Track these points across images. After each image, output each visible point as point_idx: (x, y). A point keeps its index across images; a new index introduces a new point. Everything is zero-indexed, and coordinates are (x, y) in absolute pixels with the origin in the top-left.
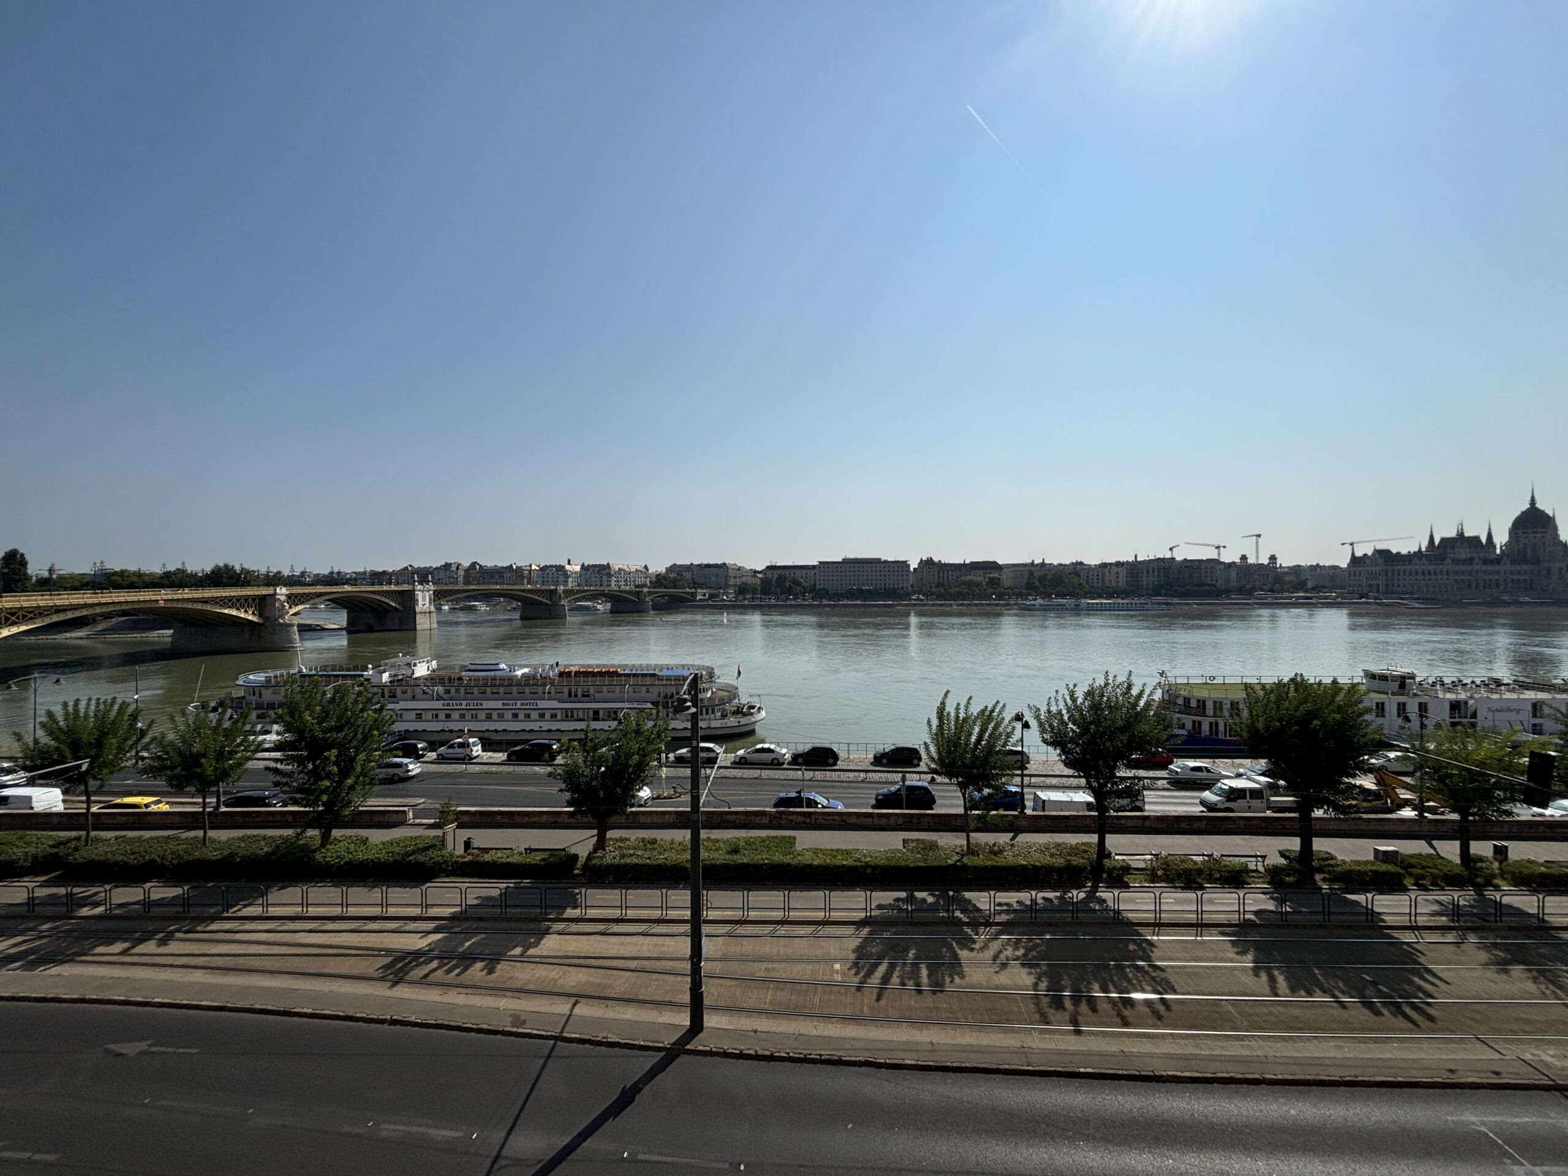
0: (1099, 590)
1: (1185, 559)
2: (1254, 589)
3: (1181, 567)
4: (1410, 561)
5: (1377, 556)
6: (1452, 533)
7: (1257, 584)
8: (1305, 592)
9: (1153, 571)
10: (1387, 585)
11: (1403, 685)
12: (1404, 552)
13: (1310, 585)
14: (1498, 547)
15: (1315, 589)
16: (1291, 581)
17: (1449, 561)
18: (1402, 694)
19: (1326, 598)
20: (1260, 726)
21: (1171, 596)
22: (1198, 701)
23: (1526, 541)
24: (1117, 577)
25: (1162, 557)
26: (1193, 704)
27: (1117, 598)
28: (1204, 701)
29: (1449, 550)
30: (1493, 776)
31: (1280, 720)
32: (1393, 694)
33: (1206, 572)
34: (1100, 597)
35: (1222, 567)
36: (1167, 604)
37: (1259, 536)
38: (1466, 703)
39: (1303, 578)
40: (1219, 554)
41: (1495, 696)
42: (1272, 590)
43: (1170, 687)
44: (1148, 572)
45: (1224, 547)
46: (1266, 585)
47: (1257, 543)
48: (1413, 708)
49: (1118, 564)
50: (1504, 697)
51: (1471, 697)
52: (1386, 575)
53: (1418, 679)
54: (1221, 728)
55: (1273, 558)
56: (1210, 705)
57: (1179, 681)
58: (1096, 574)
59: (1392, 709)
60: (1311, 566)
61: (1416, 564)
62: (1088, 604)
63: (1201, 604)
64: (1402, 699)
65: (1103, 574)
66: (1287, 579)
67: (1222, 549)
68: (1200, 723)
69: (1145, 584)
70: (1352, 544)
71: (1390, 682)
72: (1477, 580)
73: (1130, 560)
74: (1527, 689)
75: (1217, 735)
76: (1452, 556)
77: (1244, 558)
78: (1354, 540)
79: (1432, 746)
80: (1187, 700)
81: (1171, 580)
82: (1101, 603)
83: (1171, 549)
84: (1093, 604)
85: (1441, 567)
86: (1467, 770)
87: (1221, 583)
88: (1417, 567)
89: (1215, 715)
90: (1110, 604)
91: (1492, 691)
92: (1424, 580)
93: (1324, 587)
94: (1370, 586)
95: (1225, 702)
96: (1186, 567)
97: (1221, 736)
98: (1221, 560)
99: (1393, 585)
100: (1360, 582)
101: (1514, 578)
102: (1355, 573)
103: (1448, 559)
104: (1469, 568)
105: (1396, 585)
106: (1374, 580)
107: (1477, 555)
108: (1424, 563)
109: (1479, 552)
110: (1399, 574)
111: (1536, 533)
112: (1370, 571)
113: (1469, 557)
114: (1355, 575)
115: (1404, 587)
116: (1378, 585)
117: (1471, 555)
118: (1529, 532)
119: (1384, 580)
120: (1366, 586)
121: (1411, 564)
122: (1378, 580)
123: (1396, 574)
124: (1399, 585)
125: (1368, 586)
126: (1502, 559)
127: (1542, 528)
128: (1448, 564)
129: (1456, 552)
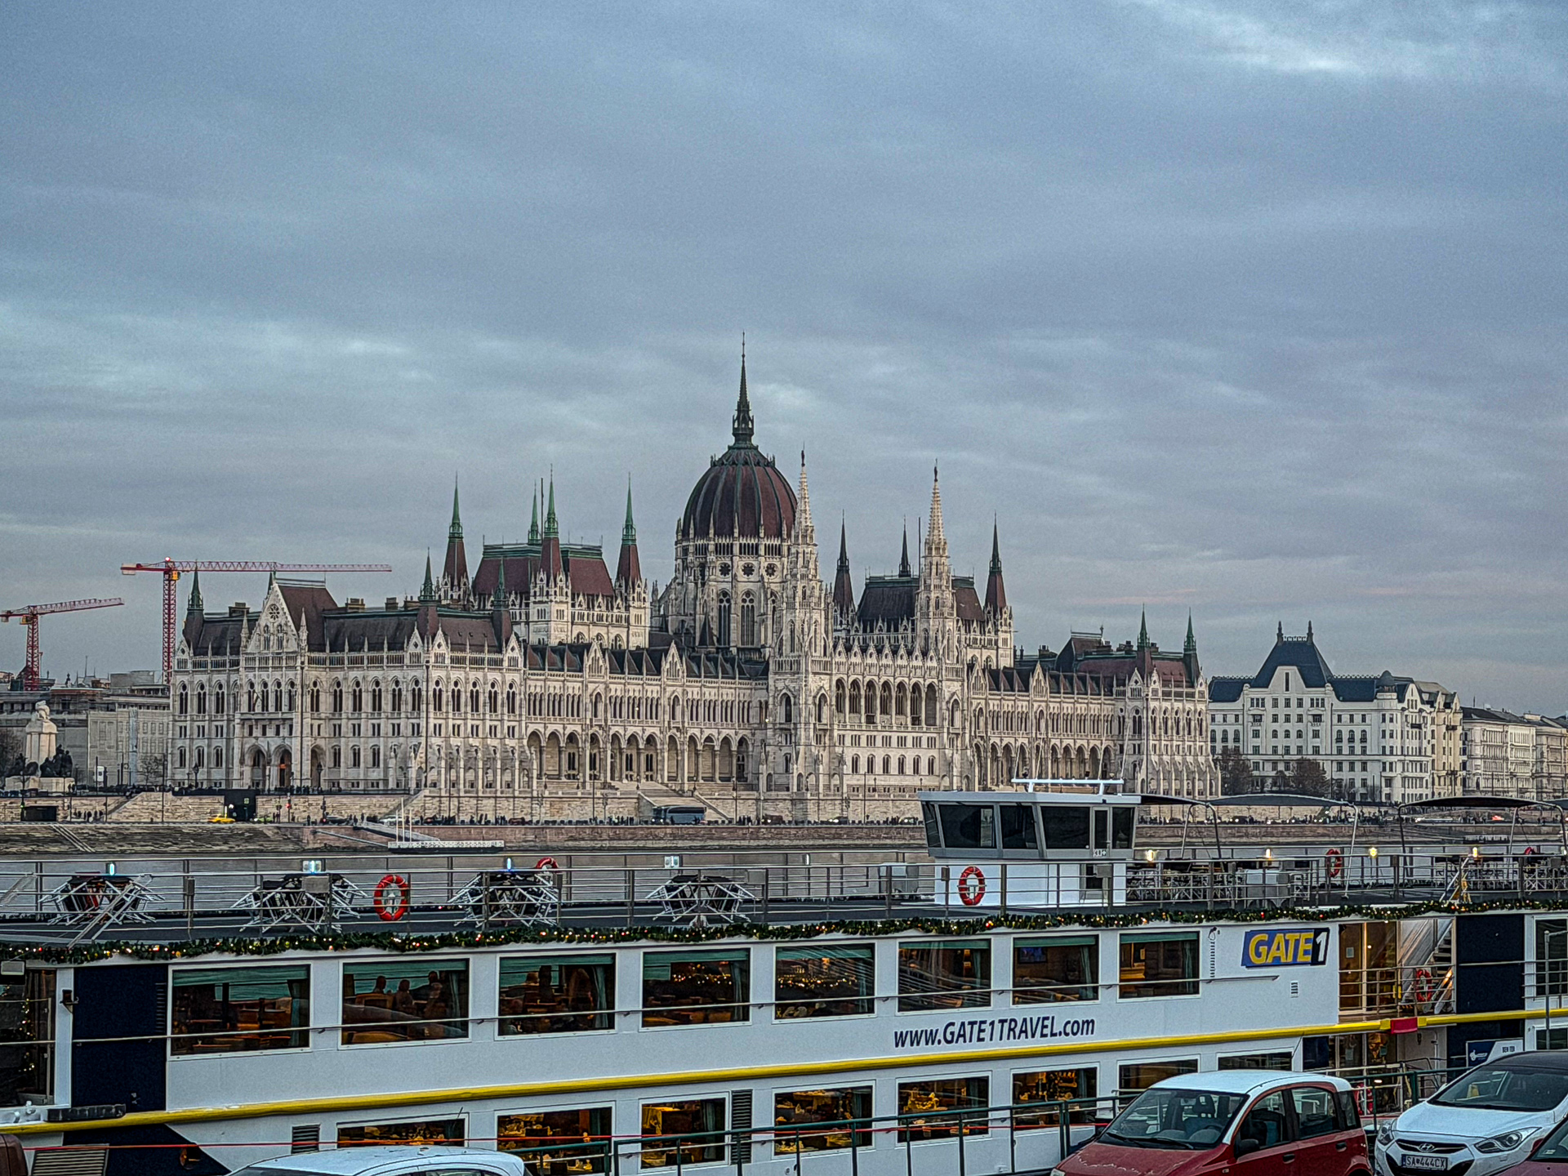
10: (317, 755)
52: (315, 706)
61: (415, 660)
72: (594, 739)
76: (522, 629)
88: (420, 674)
94: (259, 758)
99: (337, 755)
100: (222, 743)
101: (697, 732)
102: (201, 699)
103: (513, 642)
104: (574, 686)
105: (346, 757)
106: (270, 732)
107: (595, 631)
108: (443, 656)
109: (600, 618)
110: (358, 706)
111: (753, 550)
112: (258, 688)
113: (570, 639)
114: (201, 709)
115: (376, 763)
116: (285, 755)
117: (577, 630)
118: (736, 550)
119: (307, 730)
120: (242, 762)
121: (400, 660)
122: (284, 732)
123: (347, 703)
124: (356, 754)
125: (248, 761)
126: (666, 652)
127: (768, 535)
128: (513, 661)
129: (534, 617)
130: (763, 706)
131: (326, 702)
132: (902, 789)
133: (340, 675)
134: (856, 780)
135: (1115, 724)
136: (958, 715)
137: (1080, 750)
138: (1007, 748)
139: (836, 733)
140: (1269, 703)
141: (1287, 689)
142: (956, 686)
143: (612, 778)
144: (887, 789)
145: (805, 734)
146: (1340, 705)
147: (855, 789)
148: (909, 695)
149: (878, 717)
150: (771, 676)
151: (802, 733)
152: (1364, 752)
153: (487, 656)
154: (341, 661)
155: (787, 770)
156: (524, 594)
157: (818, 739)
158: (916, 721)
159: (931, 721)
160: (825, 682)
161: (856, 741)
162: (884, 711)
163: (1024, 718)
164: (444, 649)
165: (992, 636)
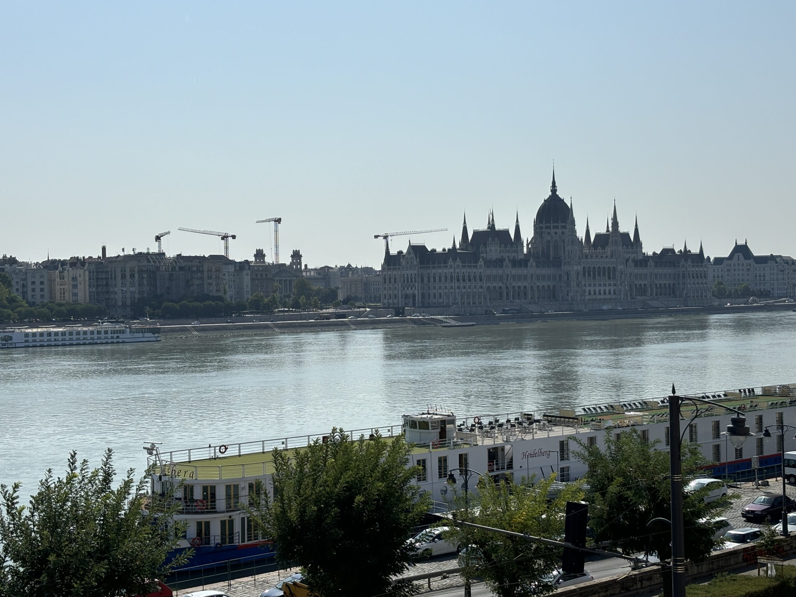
0: (45, 310)
1: (179, 256)
2: (273, 303)
3: (173, 268)
4: (445, 262)
5: (412, 255)
6: (483, 227)
7: (277, 295)
8: (336, 306)
9: (132, 276)
10: (423, 295)
11: (443, 434)
12: (439, 250)
13: (341, 297)
14: (525, 244)
15: (347, 301)
16: (319, 290)
17: (481, 262)
18: (442, 446)
19: (360, 315)
20: (293, 515)
21: (160, 317)
22: (205, 489)
23: (549, 238)
24: (75, 286)
25: (145, 251)
26: (198, 494)
27: (75, 322)
28: (213, 488)
29: (482, 249)
30: (534, 541)
31: (317, 502)
32: (435, 446)
33: (210, 278)
34: (47, 321)
35: (231, 269)
36: (155, 331)
37: (279, 221)
38: (503, 449)
39: (333, 286)
40: (227, 248)
41: (528, 437)
42: (296, 305)
43: (163, 471)
44: (123, 277)
45: (234, 237)
46: (289, 297)
47: (276, 231)
48: (453, 464)
49: (75, 262)
50: (536, 437)
51: (507, 441)
52: (422, 281)
53: (458, 423)
54: (237, 528)
55: (296, 255)
56: (221, 493)
57: (177, 459)
58: (38, 281)
59: (433, 467)
60: (342, 268)
61: (451, 266)
62: (27, 335)
63: (203, 330)
64: (442, 452)
65: (51, 281)
66: (315, 287)
67: (230, 239)
68: (208, 524)
69: (119, 297)
70: (386, 237)
71: (430, 430)
72: (507, 287)
73: (95, 256)
74: (555, 425)
75: (232, 540)
76: (484, 255)
77: (260, 254)
78: (389, 232)
79: (477, 512)
80: (189, 489)
81: (159, 292)
82: (49, 334)
83: (158, 238)
84: (34, 334)
85: (474, 270)
86: (511, 537)
87: (230, 295)
88: (452, 270)
89: (229, 509)
90: (63, 334)
91: (525, 431)
92: (459, 288)
93: (357, 299)
94: (406, 296)
95: (242, 485)
96: (181, 268)
97: (237, 541)
98: (230, 258)
99: (429, 295)
100: (396, 292)
101: (539, 284)
102: (390, 279)
103: (481, 260)
104: (500, 272)
105: (432, 296)
106: (410, 289)
107: (507, 255)
108: (459, 265)
109: (509, 251)
110: (435, 281)
111: (557, 227)
112: (406, 276)
113: (499, 257)
114: (390, 282)
115: (440, 297)
116: (414, 296)
117: (502, 254)
118: (552, 227)
119: (420, 288)
120: (402, 298)
121: (447, 267)
122: (413, 289)
123: (432, 280)
124: (435, 295)
125: (404, 297)
126: (529, 260)
127: (562, 222)
128: (481, 266)
129: (488, 251)
130: (560, 276)
131: (426, 279)
132: (605, 299)
133: (429, 271)
134: (590, 297)
135: (677, 276)
136: (623, 275)
137: (665, 284)
138: (640, 285)
139: (583, 283)
140: (732, 265)
141: (738, 260)
142: (622, 267)
143: (513, 299)
144: (600, 300)
145: (573, 284)
146: (756, 265)
147: (590, 300)
148: (607, 270)
149: (597, 277)
150: (562, 266)
151: (572, 283)
152: (764, 280)
153: (472, 265)
154: (429, 267)
155: (568, 295)
156: (485, 245)
157: (578, 286)
158: (609, 278)
159: (614, 278)
160: (579, 267)
161: (590, 285)
162: (599, 275)
163: (646, 275)
164: (460, 263)
165: (636, 250)
